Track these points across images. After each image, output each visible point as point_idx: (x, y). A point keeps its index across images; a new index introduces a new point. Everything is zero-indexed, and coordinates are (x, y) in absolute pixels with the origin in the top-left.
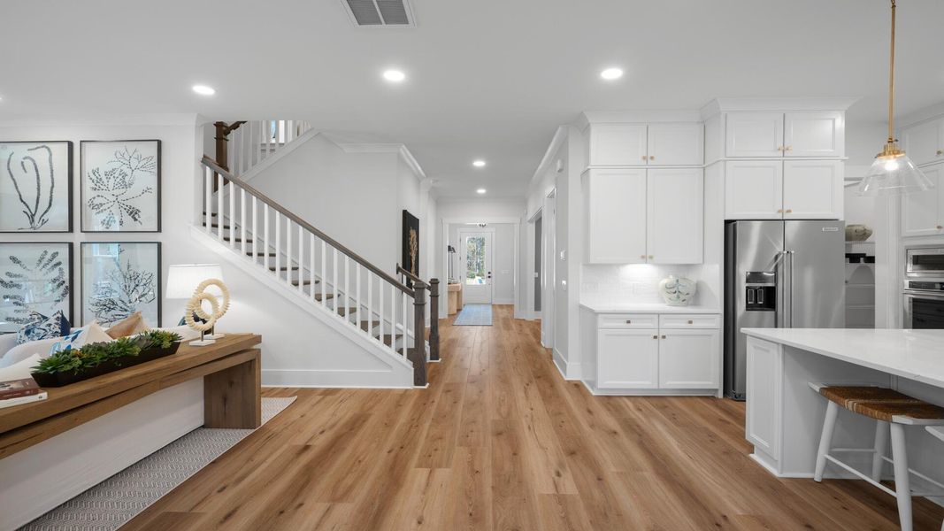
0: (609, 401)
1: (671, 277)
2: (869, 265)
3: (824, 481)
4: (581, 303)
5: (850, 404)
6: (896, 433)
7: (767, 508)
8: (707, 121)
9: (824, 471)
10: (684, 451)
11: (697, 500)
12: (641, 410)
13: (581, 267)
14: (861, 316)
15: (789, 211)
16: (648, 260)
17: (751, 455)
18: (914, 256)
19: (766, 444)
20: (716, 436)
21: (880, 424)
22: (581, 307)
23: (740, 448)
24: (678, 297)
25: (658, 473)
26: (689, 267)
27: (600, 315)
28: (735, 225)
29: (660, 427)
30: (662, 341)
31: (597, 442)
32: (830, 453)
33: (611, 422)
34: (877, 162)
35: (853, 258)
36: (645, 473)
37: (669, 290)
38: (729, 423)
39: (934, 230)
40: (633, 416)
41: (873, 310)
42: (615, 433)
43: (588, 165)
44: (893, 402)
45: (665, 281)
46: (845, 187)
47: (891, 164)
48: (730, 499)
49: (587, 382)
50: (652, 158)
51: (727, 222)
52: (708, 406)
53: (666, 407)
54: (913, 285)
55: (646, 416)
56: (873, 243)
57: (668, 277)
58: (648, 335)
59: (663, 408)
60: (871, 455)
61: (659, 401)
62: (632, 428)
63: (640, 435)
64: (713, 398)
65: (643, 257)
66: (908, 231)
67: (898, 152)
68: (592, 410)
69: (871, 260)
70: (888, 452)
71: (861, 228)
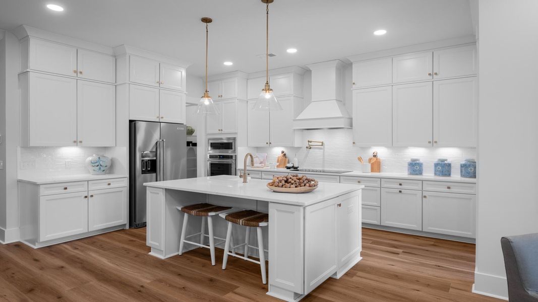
0: (51, 249)
1: (94, 155)
2: (194, 147)
3: (183, 254)
4: (20, 177)
5: (193, 212)
6: (210, 220)
7: (161, 274)
8: (117, 56)
9: (183, 249)
10: (113, 263)
11: (126, 285)
12: (77, 249)
13: (19, 149)
14: (192, 173)
15: (162, 118)
16: (79, 143)
17: (150, 253)
18: (211, 143)
19: (157, 244)
20: (129, 250)
21: (203, 218)
22: (19, 181)
23: (143, 252)
24: (100, 169)
25: (99, 280)
26: (106, 148)
27: (41, 186)
28: (135, 123)
29: (94, 255)
30: (90, 199)
31: (49, 277)
32: (186, 239)
33: (58, 262)
34: (202, 100)
35: (188, 143)
36: (91, 283)
37: (93, 165)
38: (135, 241)
39: (217, 131)
40: (74, 254)
41: (196, 170)
42: (62, 267)
43: (27, 68)
44: (208, 208)
45: (90, 158)
46: (186, 106)
47: (206, 102)
48: (143, 277)
49: (26, 241)
50: (81, 73)
51: (131, 121)
52: (122, 235)
53: (95, 242)
54: (211, 157)
55: (82, 251)
56: (196, 136)
57: (92, 156)
58: (81, 196)
59: (93, 243)
60: (200, 235)
61: (90, 240)
62: (73, 261)
63: (82, 263)
64: (123, 230)
65: (75, 142)
66: (209, 131)
67: (209, 97)
68: (37, 258)
69: (195, 145)
70: (207, 232)
71: (190, 128)
